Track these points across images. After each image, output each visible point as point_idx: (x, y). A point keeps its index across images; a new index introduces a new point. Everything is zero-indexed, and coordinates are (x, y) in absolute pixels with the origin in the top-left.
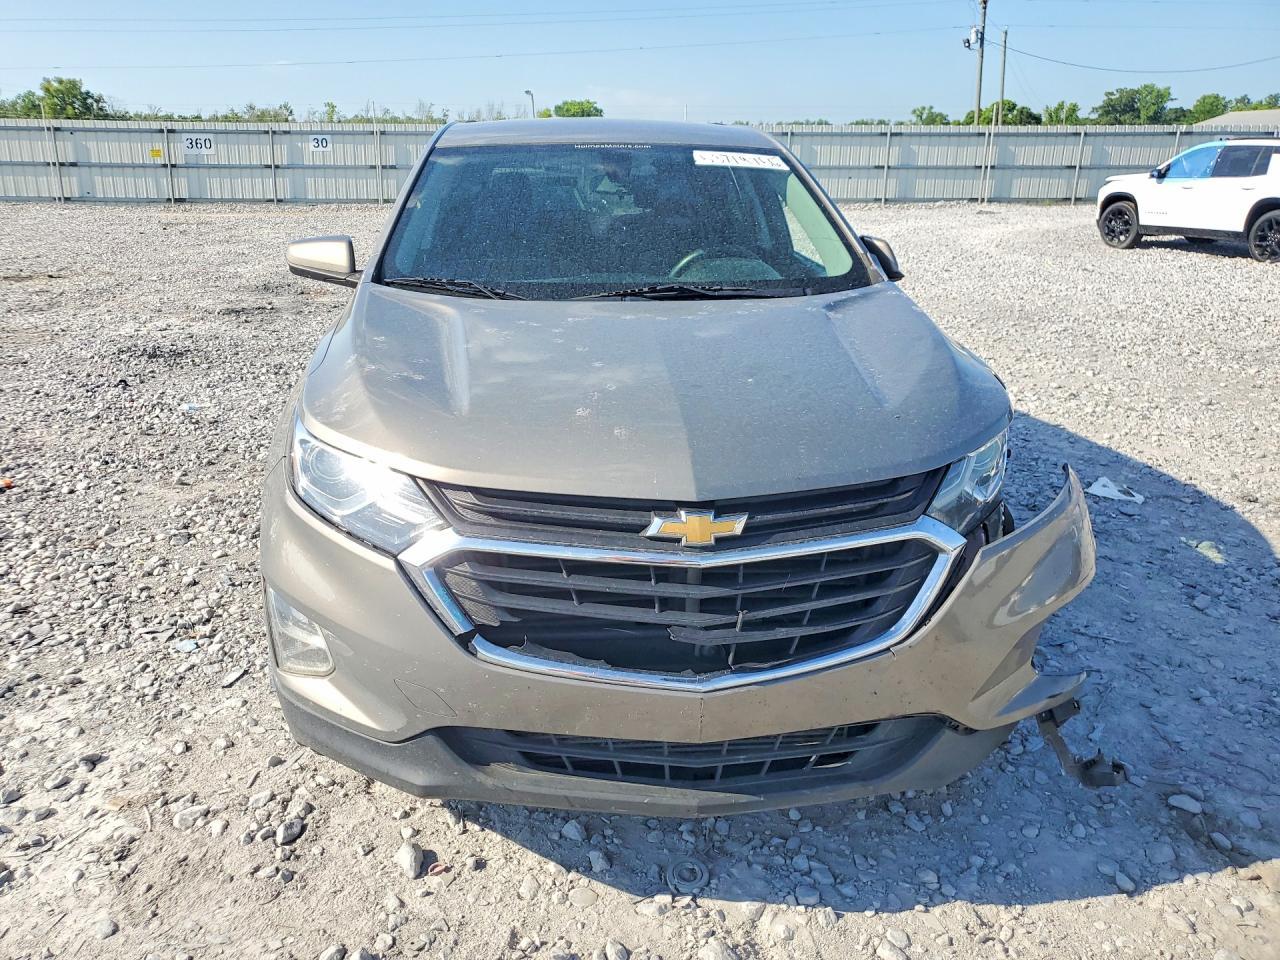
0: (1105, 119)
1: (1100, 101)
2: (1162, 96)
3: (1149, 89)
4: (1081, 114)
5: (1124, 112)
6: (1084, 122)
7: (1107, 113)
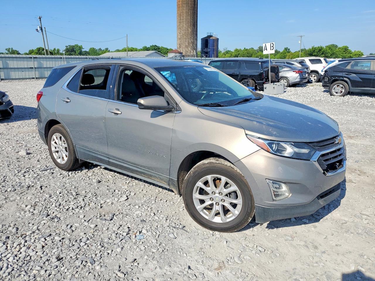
0: (67, 53)
1: (65, 48)
2: (81, 48)
3: (77, 46)
4: (61, 52)
5: (72, 51)
6: (62, 54)
7: (67, 52)
